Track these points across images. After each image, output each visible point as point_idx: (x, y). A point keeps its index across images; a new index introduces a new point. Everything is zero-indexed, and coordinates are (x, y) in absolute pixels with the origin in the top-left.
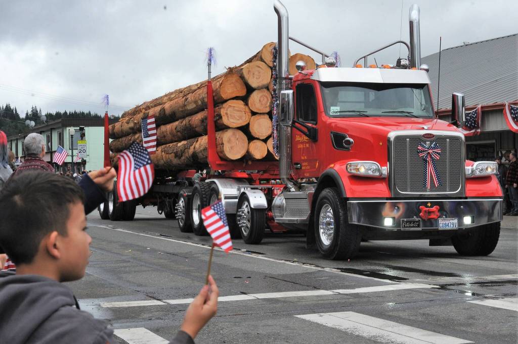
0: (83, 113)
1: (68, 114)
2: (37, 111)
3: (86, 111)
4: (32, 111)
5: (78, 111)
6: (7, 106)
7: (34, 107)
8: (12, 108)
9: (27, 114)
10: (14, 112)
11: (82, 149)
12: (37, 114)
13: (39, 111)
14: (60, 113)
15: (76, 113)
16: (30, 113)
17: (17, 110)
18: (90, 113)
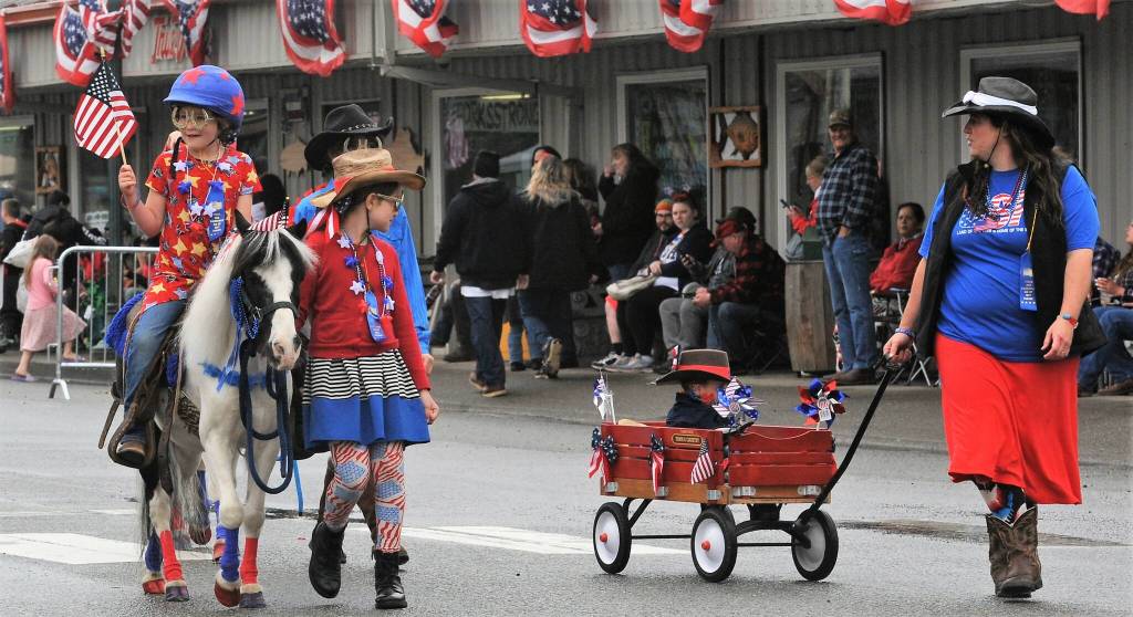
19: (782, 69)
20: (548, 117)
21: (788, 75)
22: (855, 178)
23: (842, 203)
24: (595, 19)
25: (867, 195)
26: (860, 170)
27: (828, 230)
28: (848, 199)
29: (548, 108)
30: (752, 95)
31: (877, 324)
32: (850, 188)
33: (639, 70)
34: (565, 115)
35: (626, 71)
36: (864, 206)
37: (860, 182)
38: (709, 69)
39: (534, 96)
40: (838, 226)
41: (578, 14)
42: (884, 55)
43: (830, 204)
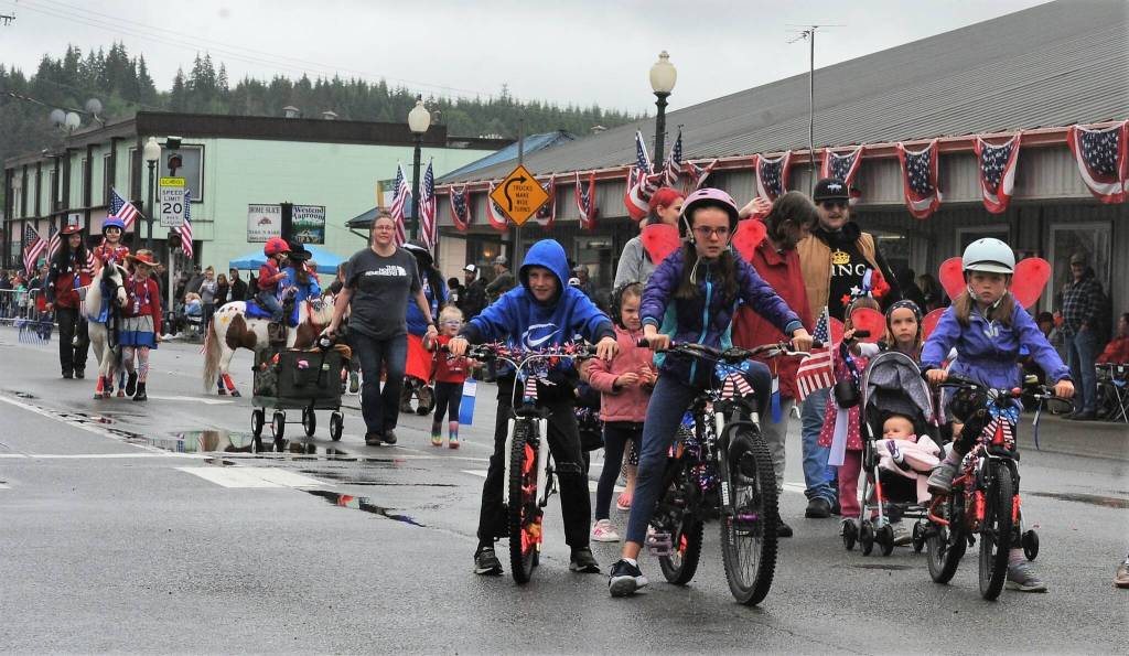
0: (361, 86)
1: (313, 86)
2: (211, 72)
3: (372, 81)
4: (196, 71)
5: (346, 77)
6: (113, 52)
7: (203, 57)
8: (130, 57)
9: (179, 80)
10: (138, 71)
11: (173, 203)
12: (212, 80)
13: (217, 73)
14: (287, 84)
15: (340, 83)
16: (188, 76)
17: (147, 66)
18: (383, 85)
19: (1055, 227)
20: (914, 253)
21: (1057, 232)
22: (1090, 295)
23: (1082, 310)
24: (941, 191)
25: (1097, 306)
26: (1093, 291)
27: (1073, 326)
28: (1086, 308)
29: (915, 247)
30: (1035, 243)
31: (1098, 384)
32: (1086, 302)
33: (969, 224)
34: (924, 251)
35: (962, 225)
36: (1095, 312)
37: (1093, 298)
38: (1011, 226)
39: (907, 238)
40: (1080, 323)
41: (931, 187)
42: (1113, 222)
43: (1074, 311)
